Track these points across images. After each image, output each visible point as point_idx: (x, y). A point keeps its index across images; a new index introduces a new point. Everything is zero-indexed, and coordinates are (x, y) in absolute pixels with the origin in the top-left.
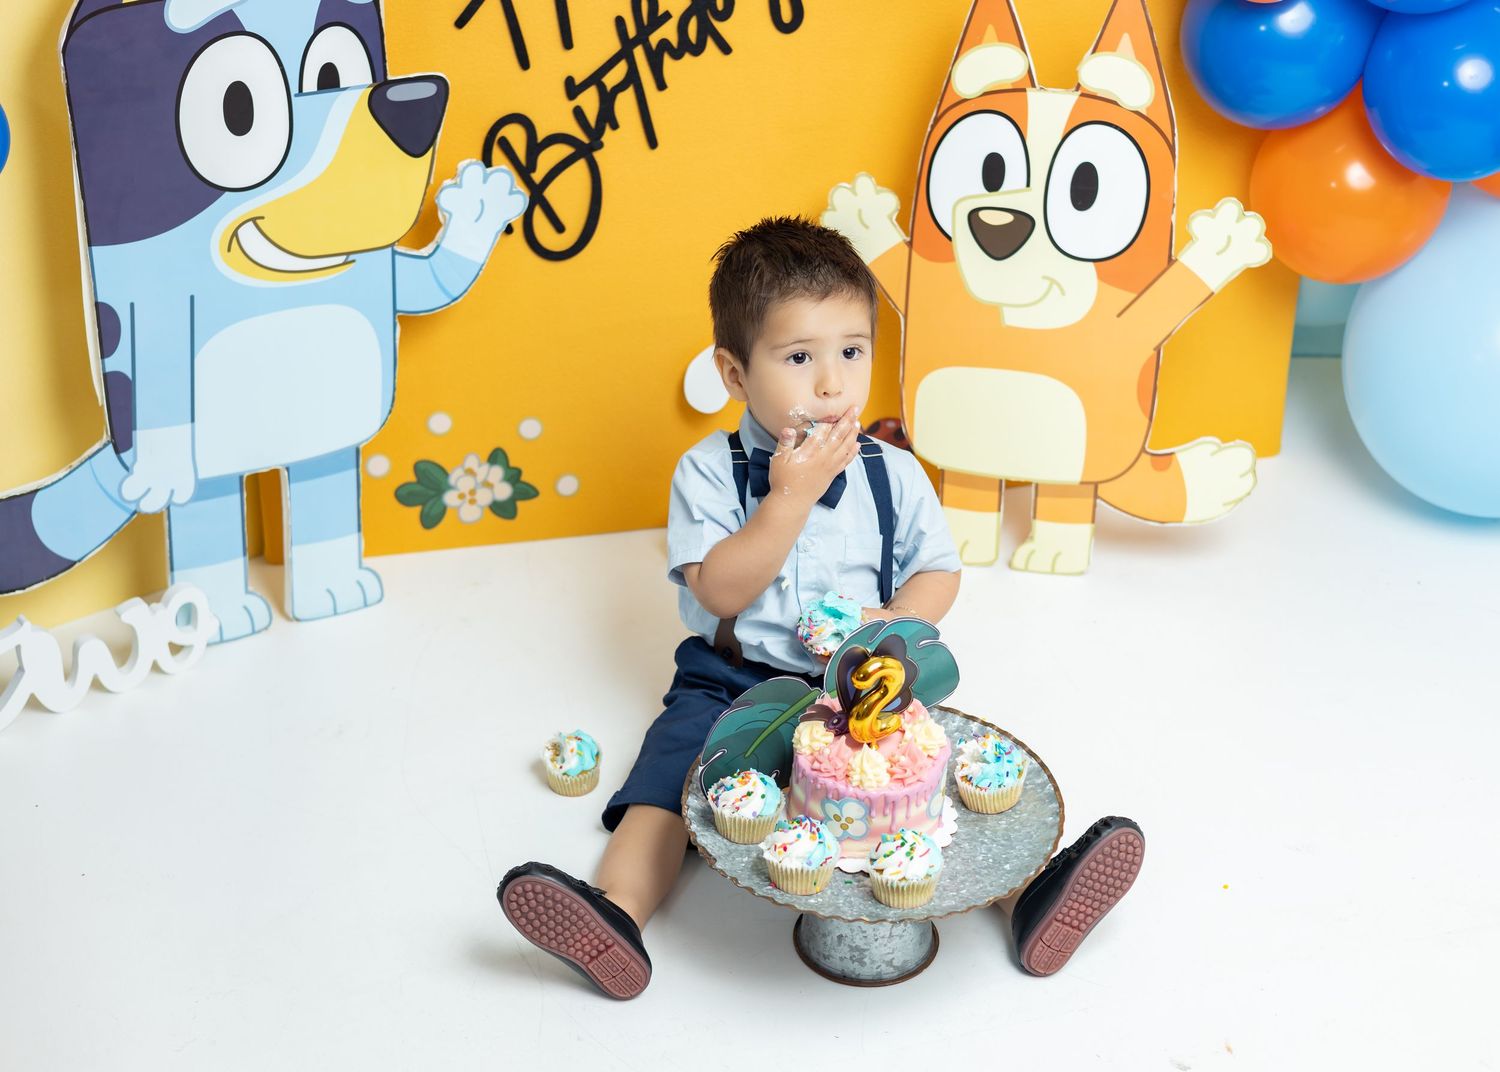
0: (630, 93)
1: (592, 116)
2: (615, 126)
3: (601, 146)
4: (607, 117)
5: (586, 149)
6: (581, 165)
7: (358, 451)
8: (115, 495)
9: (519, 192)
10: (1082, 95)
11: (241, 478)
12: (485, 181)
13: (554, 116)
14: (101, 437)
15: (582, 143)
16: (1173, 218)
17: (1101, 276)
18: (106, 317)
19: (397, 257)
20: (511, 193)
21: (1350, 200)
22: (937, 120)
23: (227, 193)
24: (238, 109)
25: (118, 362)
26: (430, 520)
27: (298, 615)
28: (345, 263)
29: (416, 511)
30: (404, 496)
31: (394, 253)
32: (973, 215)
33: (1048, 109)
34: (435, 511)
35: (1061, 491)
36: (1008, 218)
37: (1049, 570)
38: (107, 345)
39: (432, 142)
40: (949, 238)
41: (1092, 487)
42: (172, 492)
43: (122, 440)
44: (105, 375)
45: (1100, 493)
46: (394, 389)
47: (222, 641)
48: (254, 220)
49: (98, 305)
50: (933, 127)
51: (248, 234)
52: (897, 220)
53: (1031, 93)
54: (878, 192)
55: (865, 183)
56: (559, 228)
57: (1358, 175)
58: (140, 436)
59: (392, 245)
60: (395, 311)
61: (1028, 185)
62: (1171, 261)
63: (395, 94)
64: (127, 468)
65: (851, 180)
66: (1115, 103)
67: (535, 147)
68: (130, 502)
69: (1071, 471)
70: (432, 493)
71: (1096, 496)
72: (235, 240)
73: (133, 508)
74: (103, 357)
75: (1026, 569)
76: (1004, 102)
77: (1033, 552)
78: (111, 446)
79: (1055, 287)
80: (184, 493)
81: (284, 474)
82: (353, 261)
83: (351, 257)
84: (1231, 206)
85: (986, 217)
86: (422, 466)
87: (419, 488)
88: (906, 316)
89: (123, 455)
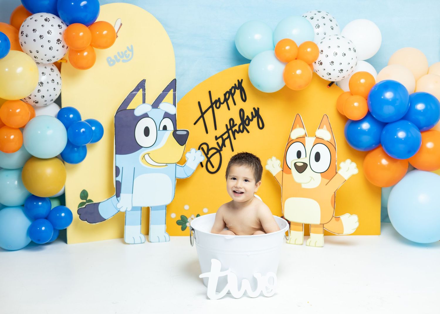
0: (228, 140)
1: (220, 144)
2: (225, 146)
3: (222, 150)
4: (224, 144)
5: (219, 151)
6: (218, 154)
7: (166, 206)
8: (115, 206)
9: (203, 156)
10: (316, 138)
11: (141, 208)
12: (196, 152)
13: (213, 144)
14: (114, 193)
15: (218, 149)
16: (336, 164)
17: (322, 176)
18: (117, 169)
19: (177, 166)
20: (201, 156)
21: (383, 167)
22: (288, 144)
23: (143, 148)
24: (147, 132)
25: (119, 179)
26: (183, 229)
27: (151, 241)
28: (166, 165)
29: (180, 226)
30: (178, 223)
31: (176, 165)
32: (295, 164)
33: (310, 141)
34: (184, 227)
35: (316, 226)
36: (302, 164)
37: (314, 246)
38: (117, 175)
39: (185, 143)
40: (290, 169)
41: (323, 225)
42: (127, 208)
43: (118, 195)
44: (116, 181)
45: (324, 226)
46: (175, 194)
47: (134, 244)
48: (148, 154)
49: (116, 167)
50: (287, 146)
51: (147, 156)
52: (280, 166)
53: (306, 138)
54: (276, 160)
55: (274, 158)
56: (213, 167)
57: (384, 162)
58: (122, 195)
59: (176, 163)
60: (176, 177)
61: (306, 157)
62: (336, 173)
63: (178, 133)
64: (118, 201)
65: (271, 158)
66: (323, 139)
67: (209, 150)
68: (118, 208)
69: (318, 222)
70: (184, 223)
71: (323, 227)
72: (144, 157)
73: (119, 210)
74: (116, 177)
75: (309, 246)
76: (301, 140)
77: (311, 241)
78: (116, 196)
79: (312, 179)
80: (129, 209)
81: (150, 208)
82: (167, 165)
83: (167, 164)
84: (348, 161)
85: (298, 164)
86: (182, 217)
87: (181, 221)
88: (282, 187)
89: (118, 198)
